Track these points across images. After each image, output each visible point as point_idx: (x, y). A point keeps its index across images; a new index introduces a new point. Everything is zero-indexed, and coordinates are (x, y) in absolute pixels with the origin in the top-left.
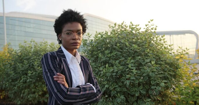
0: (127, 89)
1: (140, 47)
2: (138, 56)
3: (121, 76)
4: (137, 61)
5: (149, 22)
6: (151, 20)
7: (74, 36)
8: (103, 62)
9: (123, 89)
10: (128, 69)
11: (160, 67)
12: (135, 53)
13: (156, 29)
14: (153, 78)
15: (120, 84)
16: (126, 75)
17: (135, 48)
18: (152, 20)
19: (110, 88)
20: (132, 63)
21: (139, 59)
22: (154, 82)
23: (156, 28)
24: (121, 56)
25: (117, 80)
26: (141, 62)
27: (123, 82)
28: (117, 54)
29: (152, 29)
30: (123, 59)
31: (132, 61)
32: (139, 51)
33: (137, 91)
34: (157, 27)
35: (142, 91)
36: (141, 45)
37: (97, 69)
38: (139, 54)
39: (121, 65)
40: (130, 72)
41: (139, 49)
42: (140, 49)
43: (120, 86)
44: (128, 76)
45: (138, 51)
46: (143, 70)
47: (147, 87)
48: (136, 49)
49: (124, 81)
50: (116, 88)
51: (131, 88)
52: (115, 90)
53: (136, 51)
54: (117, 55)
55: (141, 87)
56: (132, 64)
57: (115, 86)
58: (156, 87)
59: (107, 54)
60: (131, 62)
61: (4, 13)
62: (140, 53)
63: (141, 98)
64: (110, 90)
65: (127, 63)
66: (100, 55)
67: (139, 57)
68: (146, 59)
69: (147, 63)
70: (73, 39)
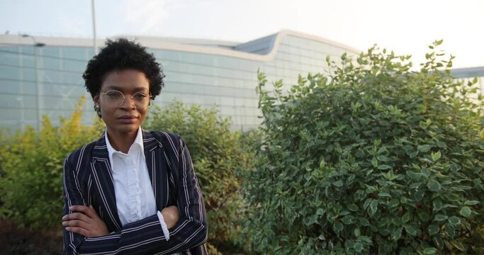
0: (370, 220)
1: (408, 114)
2: (402, 135)
3: (356, 186)
4: (399, 148)
5: (431, 47)
6: (438, 40)
7: (124, 103)
8: (311, 150)
9: (361, 219)
10: (372, 171)
11: (460, 164)
12: (392, 128)
13: (450, 65)
14: (438, 195)
15: (354, 208)
16: (367, 186)
17: (394, 116)
18: (439, 43)
19: (328, 217)
20: (384, 153)
21: (404, 143)
22: (441, 203)
23: (450, 62)
24: (357, 135)
25: (344, 198)
26: (406, 150)
27: (359, 203)
28: (347, 132)
29: (439, 65)
30: (363, 142)
31: (384, 149)
32: (404, 124)
33: (397, 227)
34: (453, 58)
35: (408, 229)
36: (408, 107)
37: (296, 168)
38: (403, 131)
39: (357, 159)
40: (377, 178)
41: (404, 119)
42: (407, 119)
43: (353, 213)
44: (371, 189)
45: (402, 122)
46: (411, 172)
47: (423, 216)
48: (398, 118)
49: (362, 199)
50: (342, 216)
51: (382, 217)
52: (341, 221)
53: (397, 124)
54: (347, 134)
55: (407, 217)
56: (383, 156)
57: (340, 211)
58: (446, 217)
59: (322, 130)
60: (380, 151)
61: (94, 40)
62: (406, 127)
63: (409, 244)
64: (329, 222)
65: (371, 153)
66: (304, 133)
67: (404, 140)
68: (422, 144)
69: (422, 154)
70: (122, 109)
